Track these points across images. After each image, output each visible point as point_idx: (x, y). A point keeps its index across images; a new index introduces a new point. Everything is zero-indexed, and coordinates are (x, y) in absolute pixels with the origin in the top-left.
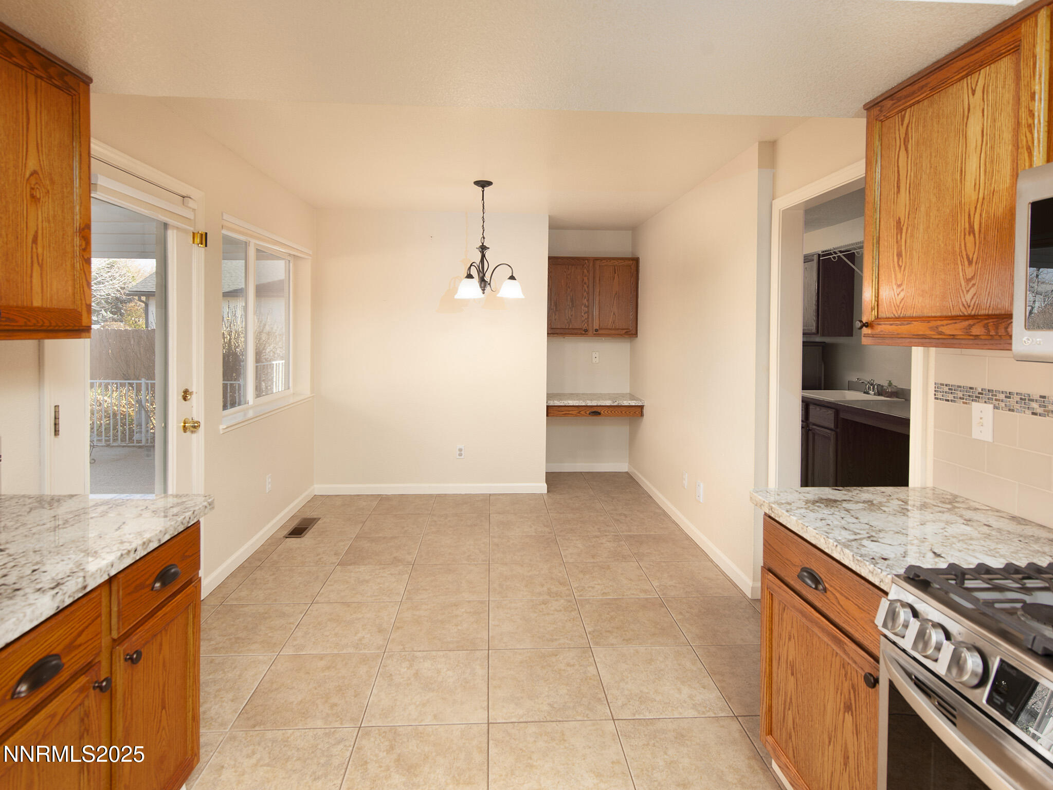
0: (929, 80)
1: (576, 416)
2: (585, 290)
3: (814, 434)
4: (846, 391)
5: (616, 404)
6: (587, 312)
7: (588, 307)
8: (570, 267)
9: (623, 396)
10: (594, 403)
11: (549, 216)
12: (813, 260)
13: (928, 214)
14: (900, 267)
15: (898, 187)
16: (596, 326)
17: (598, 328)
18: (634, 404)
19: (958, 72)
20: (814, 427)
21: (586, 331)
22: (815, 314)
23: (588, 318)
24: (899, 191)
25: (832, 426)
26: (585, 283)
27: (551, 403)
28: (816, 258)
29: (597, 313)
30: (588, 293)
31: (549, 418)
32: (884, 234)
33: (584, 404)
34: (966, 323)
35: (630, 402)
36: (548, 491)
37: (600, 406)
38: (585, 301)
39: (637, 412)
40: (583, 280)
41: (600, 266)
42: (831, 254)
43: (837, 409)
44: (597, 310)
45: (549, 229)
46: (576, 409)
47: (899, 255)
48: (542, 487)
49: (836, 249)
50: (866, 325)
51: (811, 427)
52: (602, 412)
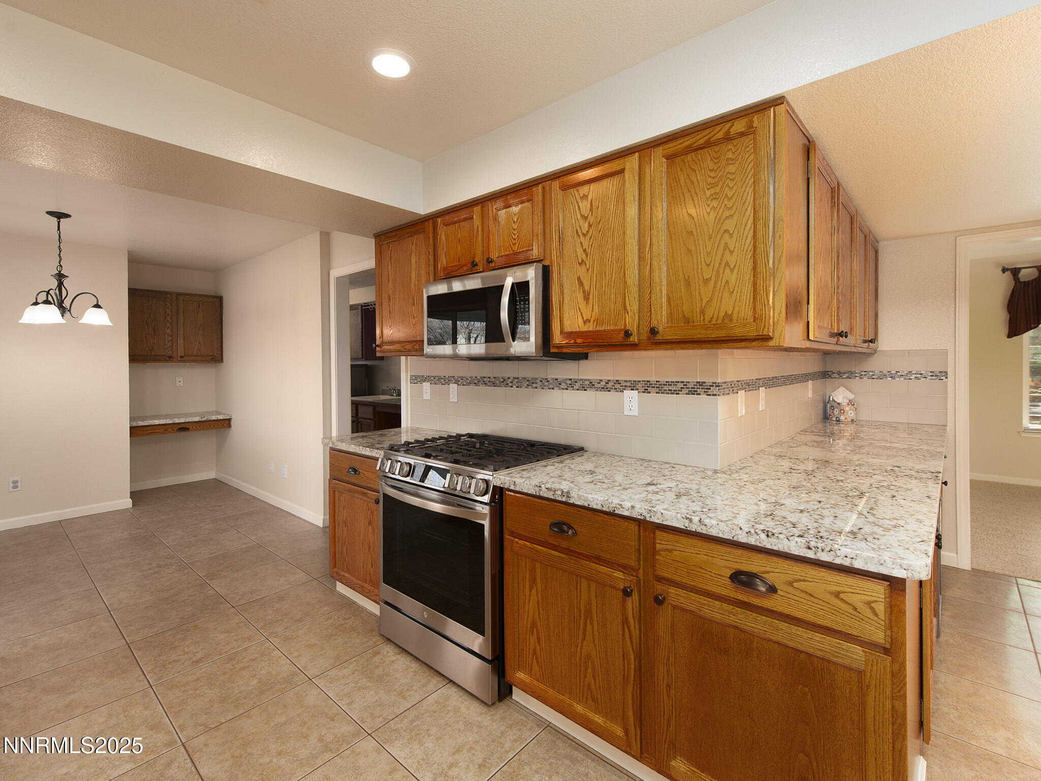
0: (398, 233)
1: (162, 433)
2: (168, 321)
3: (361, 425)
4: (381, 396)
5: (204, 419)
6: (172, 341)
7: (172, 336)
8: (151, 299)
9: (211, 413)
10: (182, 420)
11: (128, 251)
12: (358, 309)
13: (400, 294)
14: (390, 318)
15: (389, 279)
16: (181, 353)
17: (183, 355)
18: (222, 418)
19: (408, 233)
20: (362, 420)
21: (170, 357)
22: (361, 345)
23: (172, 346)
24: (389, 281)
25: (372, 417)
26: (168, 315)
27: (135, 424)
28: (360, 307)
29: (182, 342)
30: (171, 324)
31: (133, 438)
32: (384, 301)
33: (171, 422)
34: (412, 344)
35: (218, 416)
36: (133, 506)
37: (189, 422)
38: (169, 331)
39: (226, 423)
40: (166, 312)
41: (183, 300)
42: (369, 306)
43: (374, 405)
44: (182, 339)
45: (129, 261)
46: (163, 427)
47: (390, 312)
48: (127, 503)
49: (372, 302)
50: (378, 346)
51: (360, 420)
52: (190, 428)
